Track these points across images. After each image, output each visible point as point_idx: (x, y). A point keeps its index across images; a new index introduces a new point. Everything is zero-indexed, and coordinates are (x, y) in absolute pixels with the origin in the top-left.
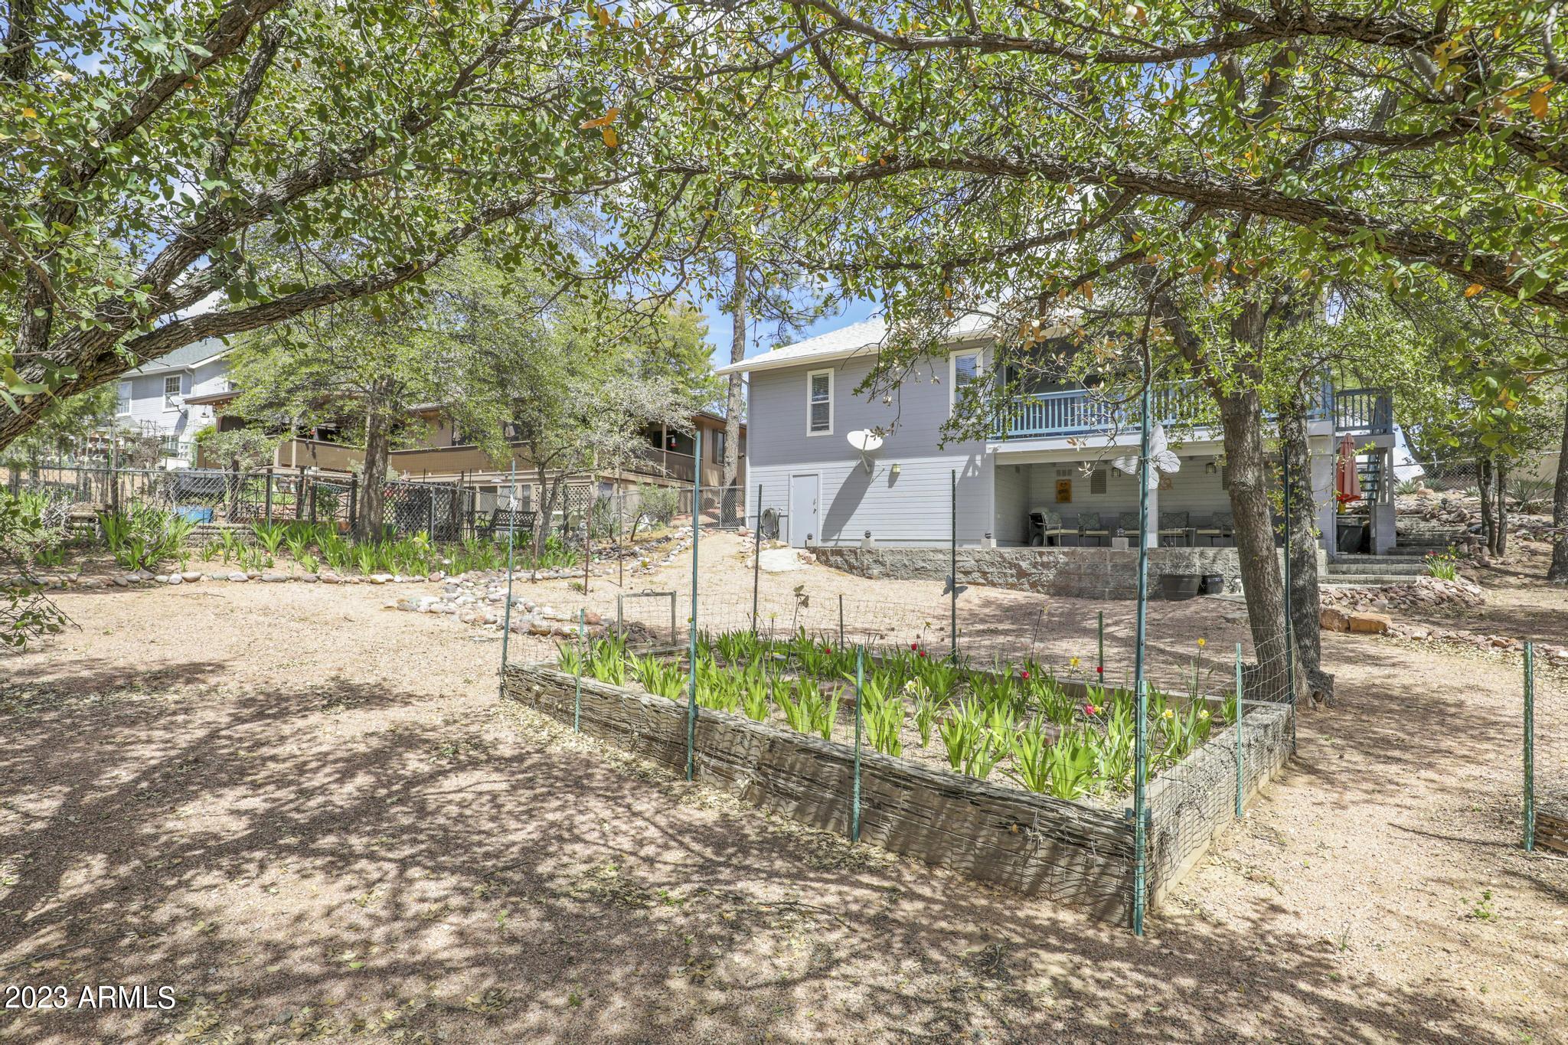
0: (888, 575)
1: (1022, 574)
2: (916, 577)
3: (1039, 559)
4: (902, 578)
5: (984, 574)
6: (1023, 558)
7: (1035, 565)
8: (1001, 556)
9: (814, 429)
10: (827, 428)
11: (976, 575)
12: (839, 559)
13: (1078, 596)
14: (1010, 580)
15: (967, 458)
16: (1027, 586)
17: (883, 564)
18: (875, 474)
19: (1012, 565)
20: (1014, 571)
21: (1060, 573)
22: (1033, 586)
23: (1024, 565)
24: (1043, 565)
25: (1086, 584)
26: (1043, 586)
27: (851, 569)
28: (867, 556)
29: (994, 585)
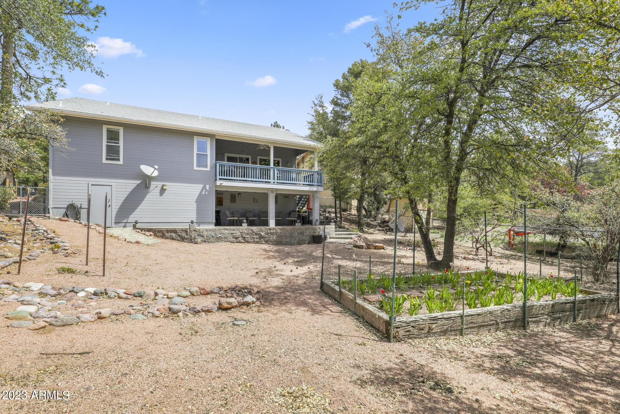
0: (205, 241)
1: (261, 237)
2: (217, 241)
3: (269, 231)
4: (212, 242)
5: (244, 238)
6: (262, 231)
7: (267, 234)
8: (252, 230)
9: (107, 159)
10: (118, 160)
11: (240, 239)
12: (174, 235)
13: (285, 244)
14: (256, 240)
15: (202, 186)
16: (264, 242)
17: (202, 236)
18: (151, 188)
19: (256, 234)
20: (257, 236)
21: (278, 237)
22: (267, 242)
23: (263, 234)
24: (271, 233)
25: (288, 240)
26: (271, 241)
27: (183, 239)
28: (194, 233)
29: (248, 242)
